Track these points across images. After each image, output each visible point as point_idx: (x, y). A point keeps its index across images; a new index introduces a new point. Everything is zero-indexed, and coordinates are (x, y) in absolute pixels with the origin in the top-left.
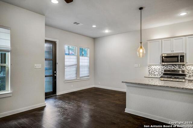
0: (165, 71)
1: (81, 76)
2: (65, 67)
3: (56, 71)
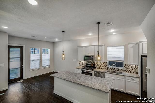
0: (87, 64)
1: (43, 65)
2: (31, 61)
3: (23, 64)
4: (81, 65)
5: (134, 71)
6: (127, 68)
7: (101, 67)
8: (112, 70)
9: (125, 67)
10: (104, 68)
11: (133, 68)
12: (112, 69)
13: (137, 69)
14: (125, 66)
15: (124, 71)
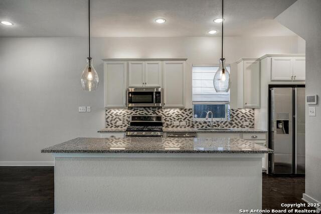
0: (133, 118)
4: (113, 122)
5: (247, 123)
6: (236, 117)
7: (176, 123)
8: (204, 128)
9: (231, 115)
10: (184, 123)
11: (247, 117)
12: (203, 125)
13: (253, 118)
14: (231, 113)
15: (230, 125)
